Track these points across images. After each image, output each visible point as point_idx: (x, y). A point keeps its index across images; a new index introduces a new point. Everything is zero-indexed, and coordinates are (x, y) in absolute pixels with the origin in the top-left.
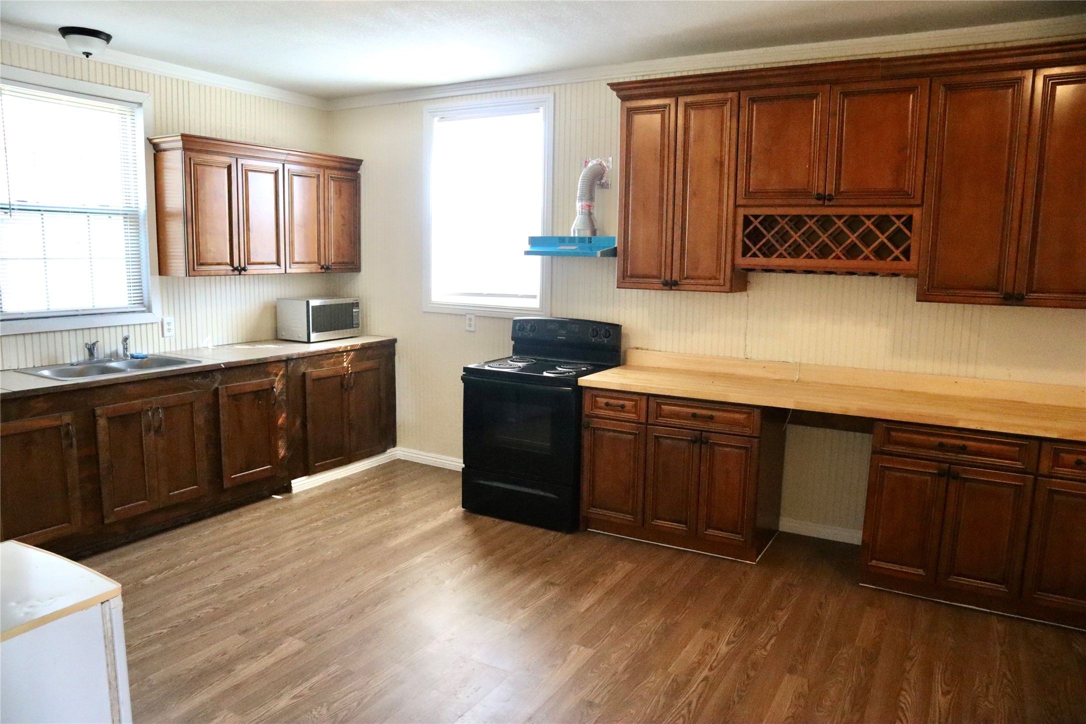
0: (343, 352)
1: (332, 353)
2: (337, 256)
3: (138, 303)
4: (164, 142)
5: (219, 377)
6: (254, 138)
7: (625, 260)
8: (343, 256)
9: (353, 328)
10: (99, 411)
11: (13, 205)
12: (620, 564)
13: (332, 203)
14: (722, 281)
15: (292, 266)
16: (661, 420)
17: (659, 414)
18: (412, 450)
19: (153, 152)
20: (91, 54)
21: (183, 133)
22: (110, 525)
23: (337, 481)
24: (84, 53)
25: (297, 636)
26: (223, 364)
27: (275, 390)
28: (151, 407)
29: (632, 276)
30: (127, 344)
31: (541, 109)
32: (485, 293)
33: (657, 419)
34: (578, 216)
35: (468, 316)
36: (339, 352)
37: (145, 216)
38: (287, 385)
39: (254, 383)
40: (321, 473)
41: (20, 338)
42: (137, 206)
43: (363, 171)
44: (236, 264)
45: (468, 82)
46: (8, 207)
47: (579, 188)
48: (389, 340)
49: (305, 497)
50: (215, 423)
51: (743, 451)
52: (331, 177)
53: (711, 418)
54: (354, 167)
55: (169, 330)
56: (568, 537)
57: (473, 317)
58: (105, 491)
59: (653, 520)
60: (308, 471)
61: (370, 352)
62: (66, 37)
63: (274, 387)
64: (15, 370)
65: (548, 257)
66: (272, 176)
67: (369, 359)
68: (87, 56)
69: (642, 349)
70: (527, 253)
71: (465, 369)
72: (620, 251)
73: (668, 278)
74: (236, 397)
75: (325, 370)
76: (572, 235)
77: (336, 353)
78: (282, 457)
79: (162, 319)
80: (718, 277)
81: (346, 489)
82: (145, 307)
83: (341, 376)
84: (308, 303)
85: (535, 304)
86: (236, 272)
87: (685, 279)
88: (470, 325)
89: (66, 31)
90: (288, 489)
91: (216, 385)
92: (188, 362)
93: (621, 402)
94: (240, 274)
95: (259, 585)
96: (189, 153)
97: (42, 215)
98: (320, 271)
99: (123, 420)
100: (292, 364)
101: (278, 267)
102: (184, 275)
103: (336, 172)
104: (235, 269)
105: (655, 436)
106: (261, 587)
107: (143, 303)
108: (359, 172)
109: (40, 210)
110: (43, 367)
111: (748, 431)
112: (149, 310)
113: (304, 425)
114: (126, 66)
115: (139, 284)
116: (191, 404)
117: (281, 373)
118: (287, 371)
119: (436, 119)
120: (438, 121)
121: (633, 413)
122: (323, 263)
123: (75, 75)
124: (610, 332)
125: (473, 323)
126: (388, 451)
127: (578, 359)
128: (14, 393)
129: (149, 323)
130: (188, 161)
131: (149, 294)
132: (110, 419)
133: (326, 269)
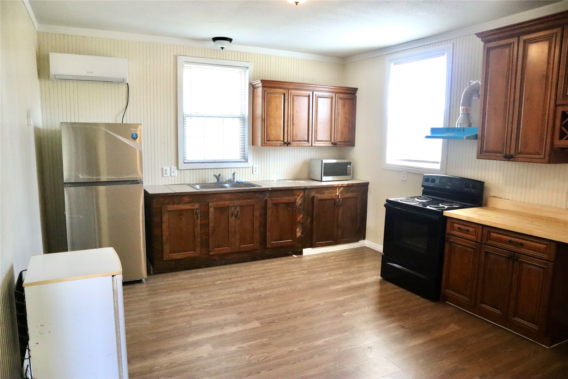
0: (337, 187)
1: (330, 187)
2: (341, 138)
3: (243, 158)
4: (257, 84)
5: (268, 194)
6: (303, 80)
7: (482, 141)
8: (345, 138)
9: (347, 175)
10: (210, 204)
11: (192, 115)
12: (452, 325)
13: (340, 110)
14: (543, 156)
15: (315, 143)
16: (489, 242)
17: (489, 238)
18: (372, 243)
19: (252, 89)
20: (224, 48)
21: (262, 79)
22: (212, 255)
23: (328, 253)
24: (221, 48)
25: (260, 321)
26: (270, 188)
27: (296, 203)
28: (234, 205)
29: (486, 152)
30: (234, 176)
31: (446, 54)
32: (413, 159)
33: (487, 241)
34: (461, 115)
35: (403, 172)
36: (334, 187)
37: (247, 118)
38: (304, 201)
39: (286, 199)
40: (319, 248)
41: (191, 171)
42: (245, 114)
43: (358, 94)
44: (286, 141)
45: (408, 42)
46: (190, 115)
47: (462, 98)
48: (365, 183)
49: (308, 258)
50: (264, 215)
51: (542, 270)
52: (339, 98)
53: (522, 245)
54: (352, 92)
55: (256, 171)
56: (432, 304)
57: (405, 173)
58: (211, 240)
59: (480, 303)
60: (312, 245)
61: (352, 188)
62: (215, 41)
63: (296, 202)
64: (188, 184)
65: (446, 139)
66: (307, 98)
67: (351, 192)
68: (222, 49)
69: (497, 197)
70: (427, 137)
71: (387, 201)
72: (479, 135)
73: (508, 153)
74: (276, 205)
75: (326, 195)
76: (456, 127)
77: (332, 187)
78: (299, 237)
79: (253, 166)
80: (540, 153)
81: (329, 258)
82: (245, 160)
83: (334, 199)
84: (322, 161)
85: (438, 167)
86: (286, 145)
87: (519, 154)
88: (404, 177)
89: (215, 39)
90: (301, 253)
91: (266, 198)
92: (256, 186)
93: (468, 228)
94: (287, 146)
95: (260, 294)
96: (264, 88)
97: (204, 118)
98: (331, 145)
99: (222, 210)
100: (307, 191)
101: (308, 143)
102: (260, 145)
103: (342, 95)
104: (285, 143)
105: (485, 251)
106: (260, 296)
107: (245, 158)
108: (356, 94)
109: (203, 117)
110: (196, 184)
111: (545, 256)
112: (247, 161)
113: (312, 222)
114: (248, 52)
115: (243, 149)
116: (253, 206)
117: (301, 195)
118: (304, 194)
119: (392, 64)
120: (394, 65)
121: (474, 235)
122: (333, 141)
123: (217, 57)
124: (476, 186)
125: (405, 176)
126: (360, 241)
127: (453, 200)
128: (176, 193)
129: (247, 167)
130: (264, 92)
131: (247, 154)
132: (215, 209)
133: (334, 144)
